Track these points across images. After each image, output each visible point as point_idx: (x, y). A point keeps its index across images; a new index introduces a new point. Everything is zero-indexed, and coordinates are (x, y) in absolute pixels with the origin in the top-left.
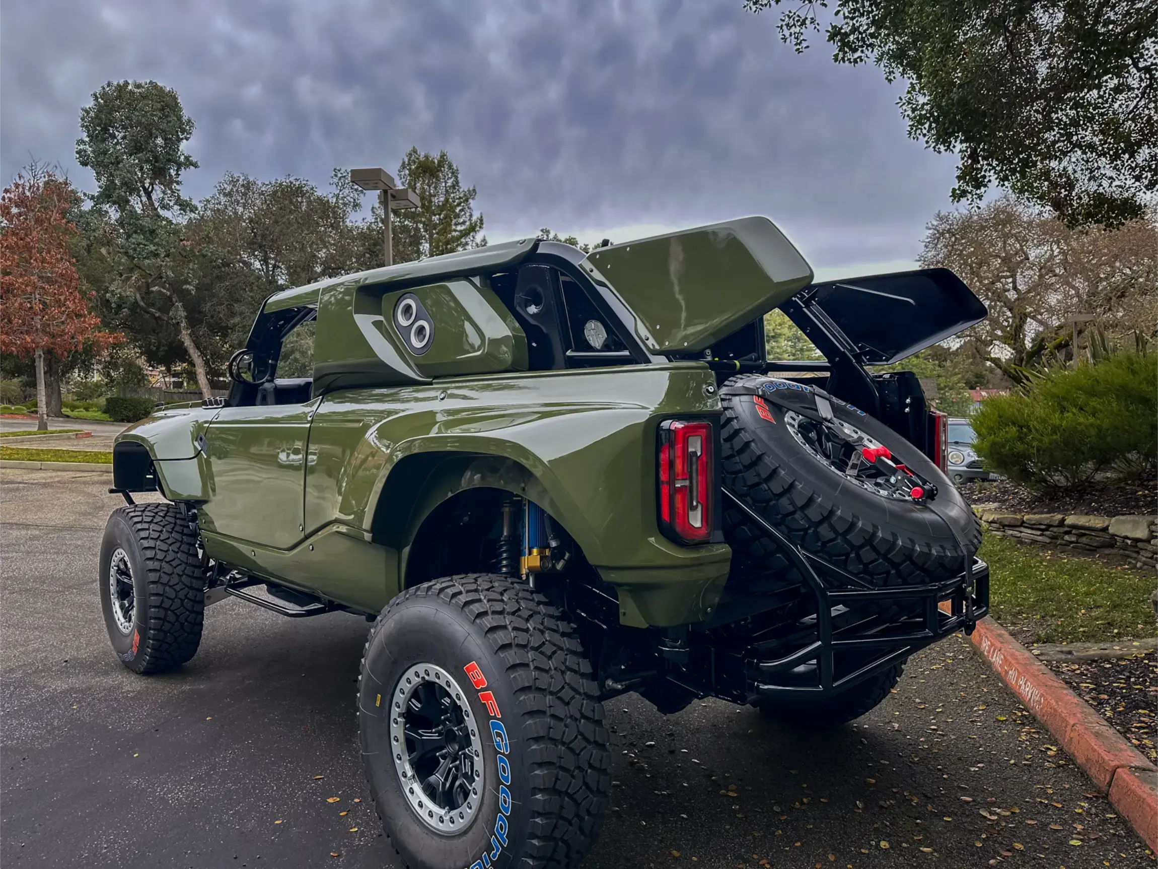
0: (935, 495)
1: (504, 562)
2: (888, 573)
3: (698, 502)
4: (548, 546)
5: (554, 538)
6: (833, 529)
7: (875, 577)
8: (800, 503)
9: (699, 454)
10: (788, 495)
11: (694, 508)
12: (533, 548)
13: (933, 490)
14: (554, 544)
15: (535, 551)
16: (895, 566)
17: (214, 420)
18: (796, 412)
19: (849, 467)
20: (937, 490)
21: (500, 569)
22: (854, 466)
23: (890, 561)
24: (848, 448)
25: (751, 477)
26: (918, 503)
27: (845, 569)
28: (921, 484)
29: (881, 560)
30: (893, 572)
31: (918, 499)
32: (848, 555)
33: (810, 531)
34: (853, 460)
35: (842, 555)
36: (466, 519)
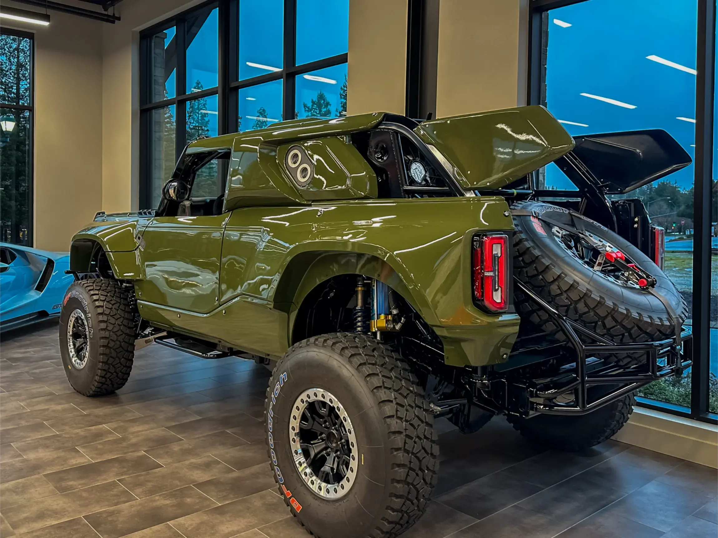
0: (655, 284)
1: (359, 324)
2: (623, 335)
3: (498, 286)
4: (391, 313)
5: (395, 308)
6: (586, 305)
7: (615, 337)
8: (565, 288)
9: (499, 255)
10: (557, 283)
11: (496, 290)
12: (380, 314)
13: (653, 281)
14: (395, 312)
15: (382, 317)
16: (629, 331)
17: (150, 225)
18: (559, 228)
19: (596, 265)
20: (656, 281)
21: (356, 329)
22: (600, 264)
23: (624, 327)
24: (596, 252)
25: (531, 271)
26: (643, 289)
27: (595, 332)
28: (645, 277)
29: (618, 326)
30: (626, 334)
31: (643, 287)
32: (596, 323)
33: (571, 307)
34: (600, 260)
35: (592, 323)
36: (332, 294)
